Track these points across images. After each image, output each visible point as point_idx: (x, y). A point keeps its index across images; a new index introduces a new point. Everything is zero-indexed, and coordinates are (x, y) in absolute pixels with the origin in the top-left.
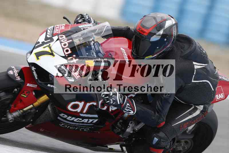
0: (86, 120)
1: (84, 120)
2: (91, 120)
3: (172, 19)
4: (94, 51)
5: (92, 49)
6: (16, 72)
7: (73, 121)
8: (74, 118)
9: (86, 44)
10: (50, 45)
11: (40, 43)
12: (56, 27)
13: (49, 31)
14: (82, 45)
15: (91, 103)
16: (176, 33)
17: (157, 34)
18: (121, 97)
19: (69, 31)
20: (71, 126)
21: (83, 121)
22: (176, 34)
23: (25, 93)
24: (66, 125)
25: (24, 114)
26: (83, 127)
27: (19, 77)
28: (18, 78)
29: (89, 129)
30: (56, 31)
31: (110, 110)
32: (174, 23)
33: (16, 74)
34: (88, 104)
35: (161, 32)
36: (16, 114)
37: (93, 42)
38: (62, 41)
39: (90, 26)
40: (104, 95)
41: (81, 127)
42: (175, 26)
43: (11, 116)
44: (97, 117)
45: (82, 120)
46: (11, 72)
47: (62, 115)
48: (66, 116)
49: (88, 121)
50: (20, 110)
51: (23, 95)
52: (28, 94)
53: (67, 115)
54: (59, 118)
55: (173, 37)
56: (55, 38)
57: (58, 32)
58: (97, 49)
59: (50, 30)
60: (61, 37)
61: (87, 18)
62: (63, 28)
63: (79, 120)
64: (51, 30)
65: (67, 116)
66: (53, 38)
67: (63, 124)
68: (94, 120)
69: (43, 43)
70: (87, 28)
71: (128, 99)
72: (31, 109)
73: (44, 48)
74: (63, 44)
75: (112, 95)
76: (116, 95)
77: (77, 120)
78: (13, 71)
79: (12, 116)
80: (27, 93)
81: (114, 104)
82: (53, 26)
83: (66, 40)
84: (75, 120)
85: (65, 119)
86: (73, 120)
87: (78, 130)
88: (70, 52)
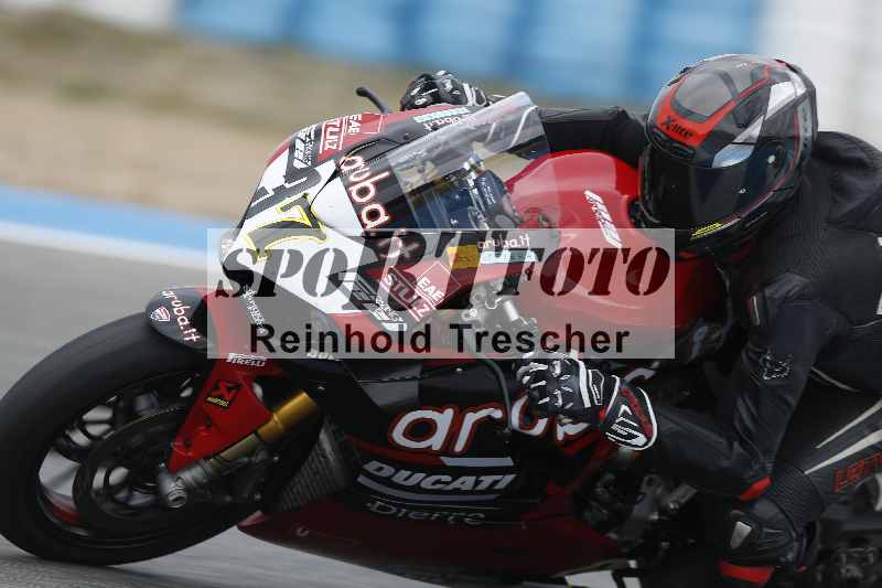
0: (467, 482)
1: (462, 479)
2: (487, 480)
3: (793, 75)
4: (480, 208)
5: (472, 205)
6: (180, 310)
7: (417, 488)
8: (419, 476)
9: (447, 183)
10: (305, 196)
11: (267, 193)
12: (327, 127)
13: (299, 145)
14: (432, 189)
15: (483, 413)
16: (810, 130)
17: (739, 139)
18: (596, 381)
19: (378, 141)
20: (411, 509)
21: (456, 484)
22: (809, 134)
23: (223, 390)
24: (394, 505)
25: (225, 473)
26: (458, 510)
27: (194, 330)
28: (189, 335)
29: (482, 516)
30: (329, 142)
31: (560, 436)
32: (801, 91)
33: (183, 320)
34: (471, 418)
35: (755, 130)
36: (191, 475)
37: (473, 175)
38: (352, 178)
39: (460, 116)
40: (527, 373)
41: (451, 511)
42: (806, 104)
43: (173, 485)
44: (512, 464)
45: (453, 480)
46: (161, 315)
47: (372, 466)
48: (388, 470)
49: (477, 483)
50: (207, 458)
51: (216, 401)
52: (234, 391)
53: (395, 468)
54: (362, 479)
55: (801, 147)
56: (326, 169)
57: (334, 147)
58: (491, 200)
59: (304, 142)
60: (349, 163)
61: (449, 86)
62: (355, 128)
63: (438, 482)
64: (308, 140)
65: (393, 470)
66: (317, 169)
67: (382, 501)
68: (499, 477)
69: (280, 192)
70: (446, 124)
71: (624, 387)
72: (251, 452)
73: (284, 209)
74: (354, 190)
75: (561, 375)
76: (578, 375)
77: (434, 484)
78: (170, 308)
79: (179, 483)
80: (229, 389)
81: (568, 407)
82: (314, 127)
83: (368, 174)
84: (427, 483)
85: (388, 482)
86: (418, 484)
87: (442, 520)
88: (383, 218)
